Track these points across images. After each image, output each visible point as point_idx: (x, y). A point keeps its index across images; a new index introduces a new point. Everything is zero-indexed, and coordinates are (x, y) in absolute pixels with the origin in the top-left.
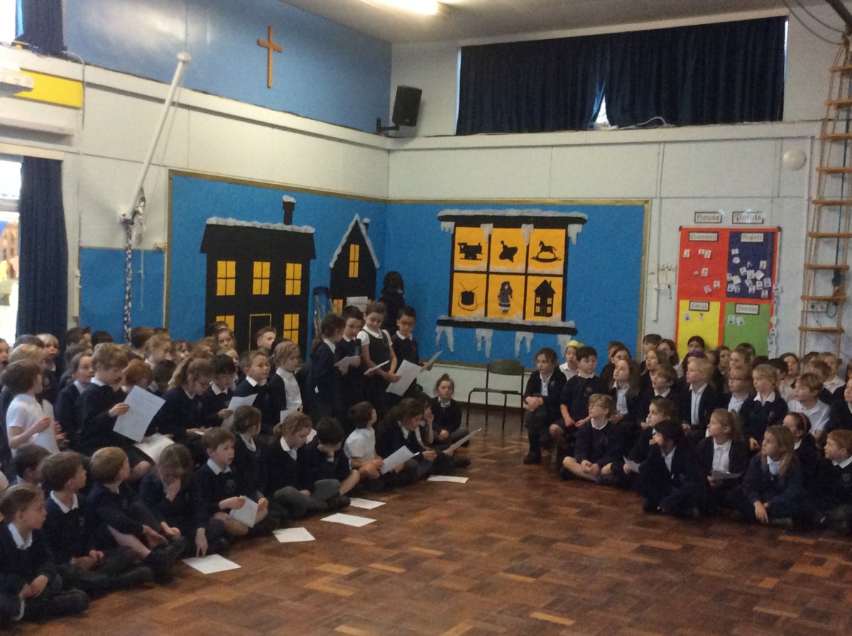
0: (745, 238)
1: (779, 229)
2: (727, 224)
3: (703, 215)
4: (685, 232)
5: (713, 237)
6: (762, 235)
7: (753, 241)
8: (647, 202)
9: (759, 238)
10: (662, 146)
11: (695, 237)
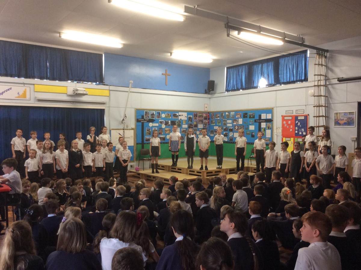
0: (300, 118)
1: (308, 115)
2: (294, 114)
3: (288, 111)
4: (283, 117)
5: (290, 118)
6: (304, 117)
7: (302, 119)
8: (273, 108)
9: (303, 118)
10: (276, 91)
11: (286, 118)
